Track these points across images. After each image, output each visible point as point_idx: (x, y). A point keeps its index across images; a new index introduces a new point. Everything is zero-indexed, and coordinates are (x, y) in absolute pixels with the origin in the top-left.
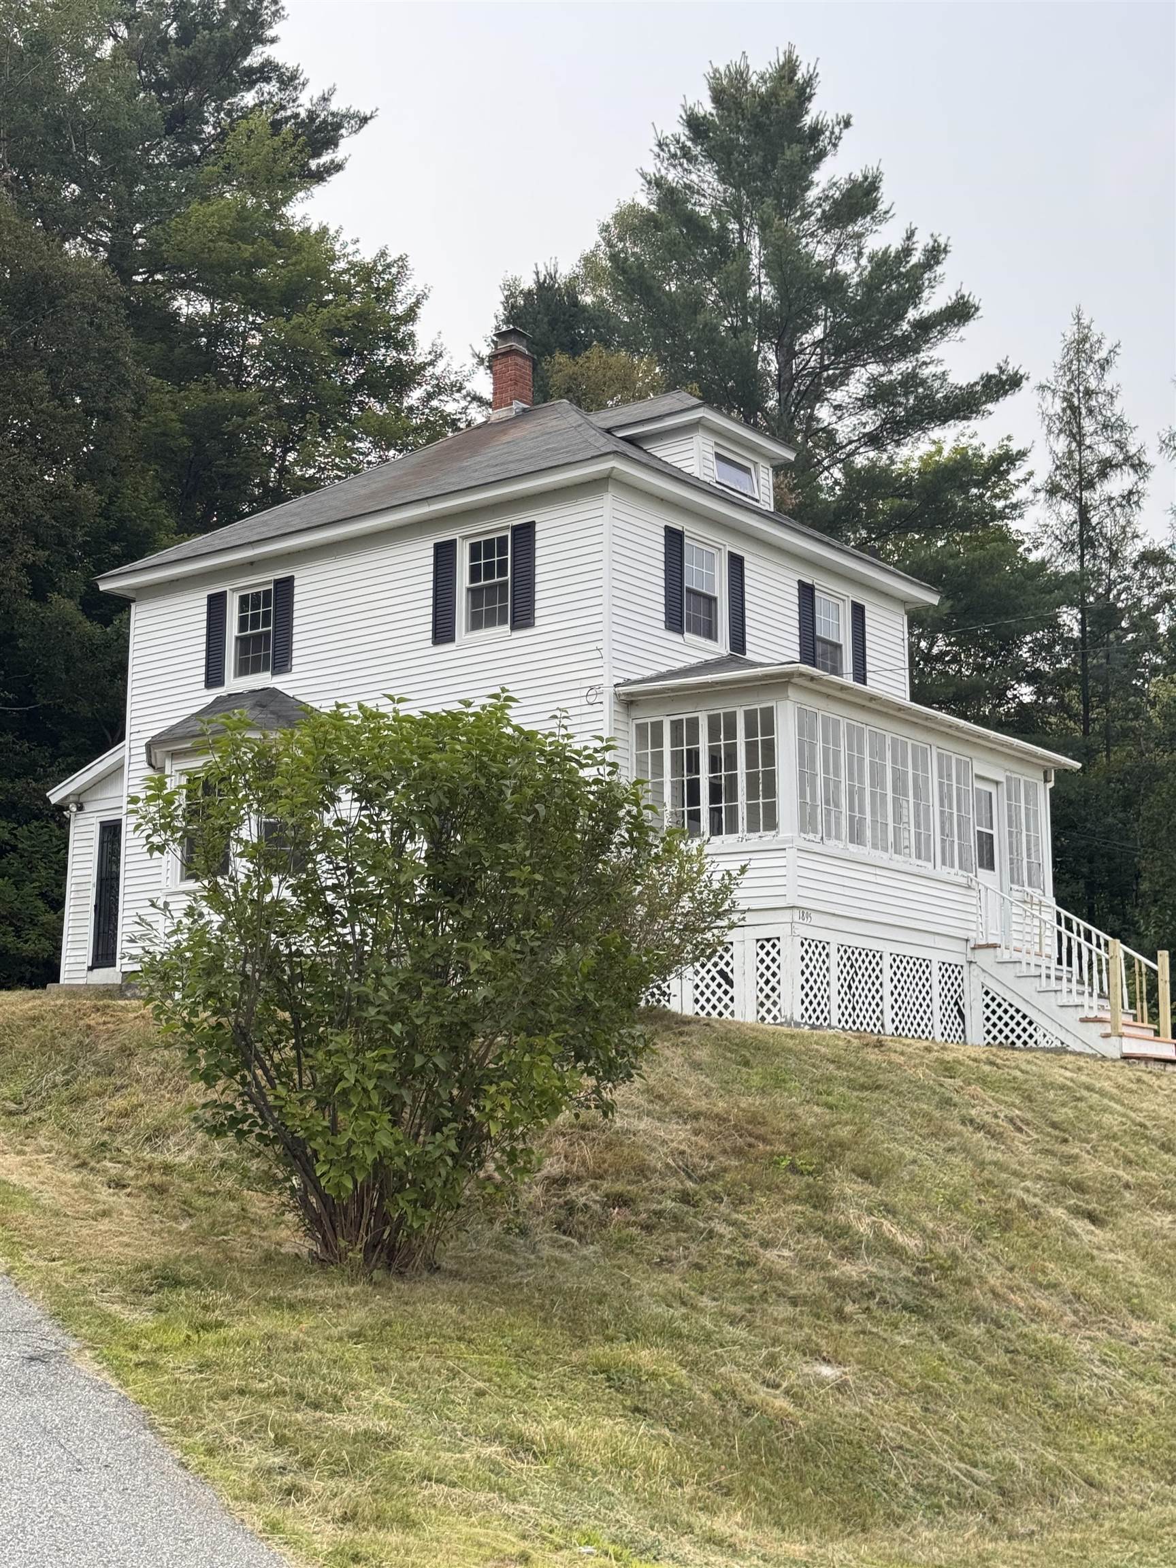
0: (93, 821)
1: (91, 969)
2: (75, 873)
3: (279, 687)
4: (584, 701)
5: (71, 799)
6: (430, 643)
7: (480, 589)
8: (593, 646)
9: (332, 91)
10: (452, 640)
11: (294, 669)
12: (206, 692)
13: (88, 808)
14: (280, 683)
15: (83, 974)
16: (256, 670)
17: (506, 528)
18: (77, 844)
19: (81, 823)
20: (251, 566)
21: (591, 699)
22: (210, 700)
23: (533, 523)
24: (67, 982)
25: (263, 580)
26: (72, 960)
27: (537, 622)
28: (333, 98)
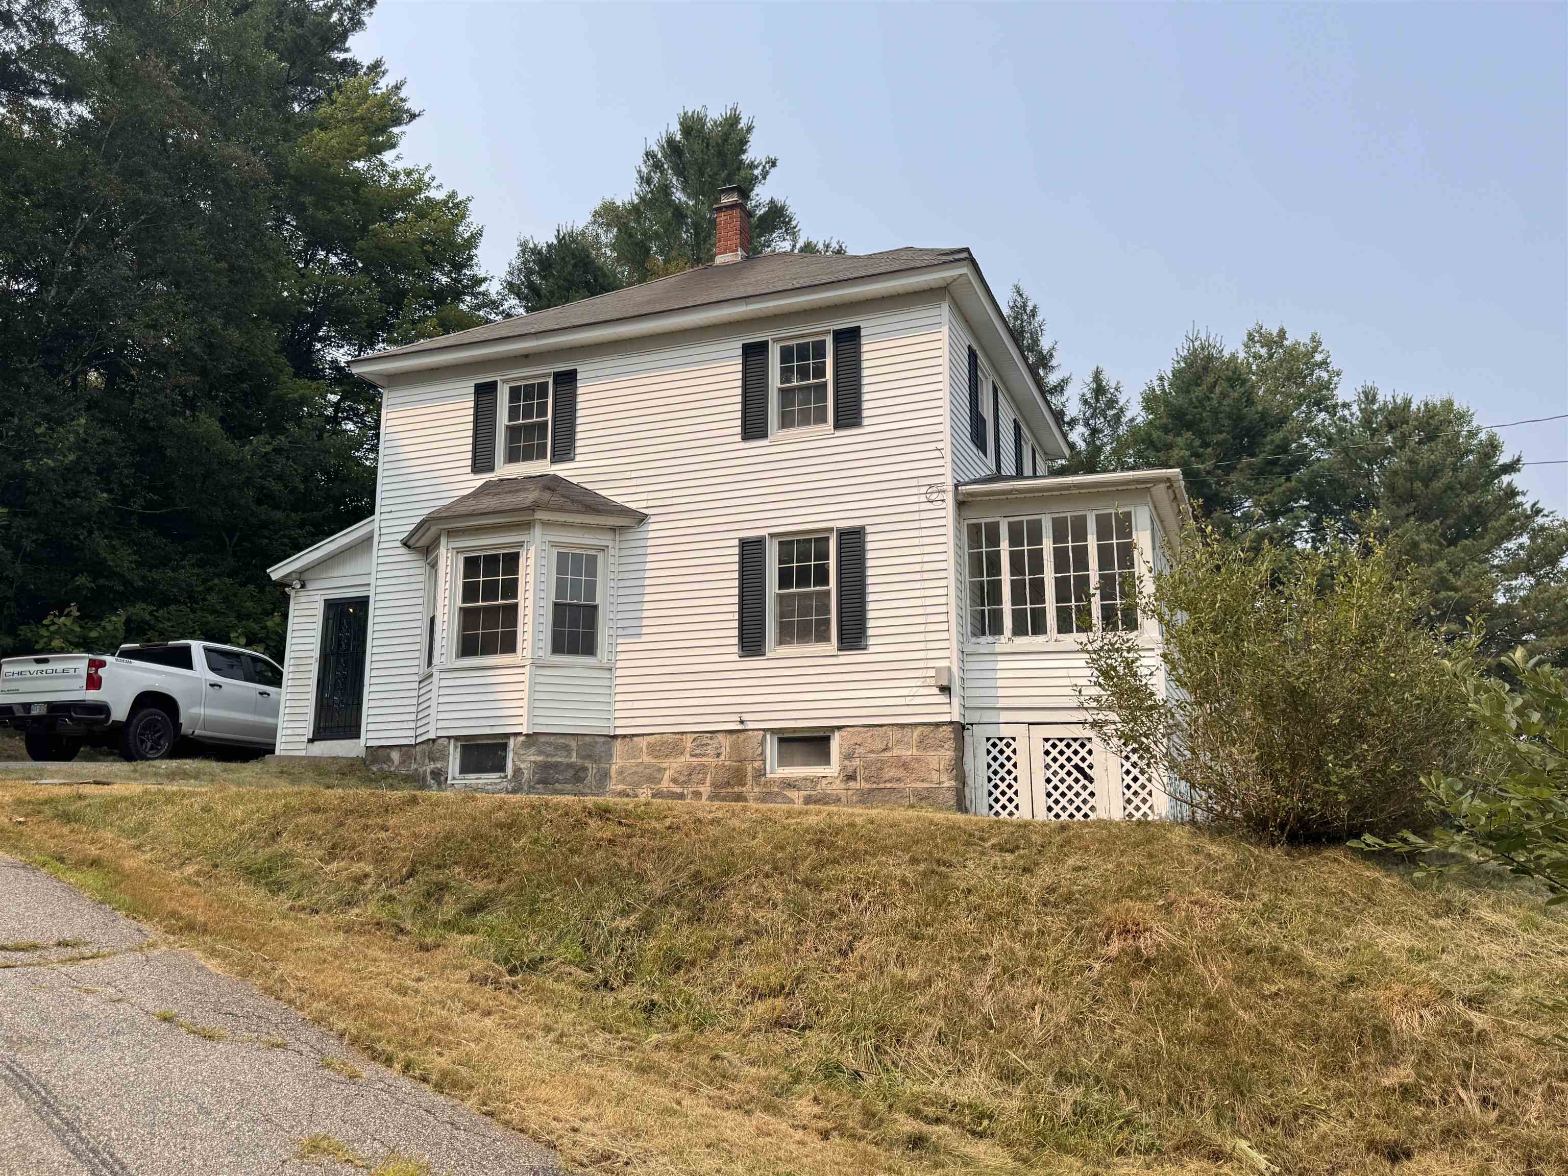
0: (317, 598)
1: (311, 741)
2: (294, 648)
3: (561, 474)
4: (923, 498)
5: (294, 576)
6: (738, 438)
7: (792, 390)
8: (932, 446)
9: (403, 83)
10: (765, 436)
11: (578, 458)
12: (472, 476)
13: (310, 586)
14: (562, 470)
15: (303, 746)
16: (528, 457)
17: (828, 332)
18: (296, 620)
19: (303, 600)
20: (526, 358)
21: (933, 497)
22: (478, 484)
23: (859, 328)
24: (283, 753)
25: (544, 372)
26: (289, 732)
27: (866, 422)
28: (404, 88)
